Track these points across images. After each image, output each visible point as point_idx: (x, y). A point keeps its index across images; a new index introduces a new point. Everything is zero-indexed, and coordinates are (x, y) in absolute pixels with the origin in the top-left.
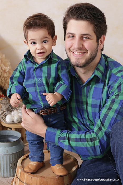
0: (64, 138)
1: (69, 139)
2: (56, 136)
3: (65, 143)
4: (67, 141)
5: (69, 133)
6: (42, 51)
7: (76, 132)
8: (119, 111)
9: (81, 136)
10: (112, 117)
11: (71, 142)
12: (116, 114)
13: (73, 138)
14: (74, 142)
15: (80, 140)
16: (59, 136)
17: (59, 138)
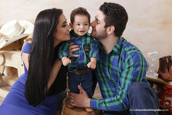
0: (102, 103)
1: (105, 103)
2: (97, 103)
3: (103, 106)
4: (104, 104)
5: (104, 99)
6: (83, 30)
7: (108, 98)
8: (132, 80)
9: (111, 99)
10: (129, 84)
11: (106, 104)
12: (131, 82)
13: (107, 102)
14: (108, 104)
15: (111, 102)
16: (99, 103)
17: (99, 104)
